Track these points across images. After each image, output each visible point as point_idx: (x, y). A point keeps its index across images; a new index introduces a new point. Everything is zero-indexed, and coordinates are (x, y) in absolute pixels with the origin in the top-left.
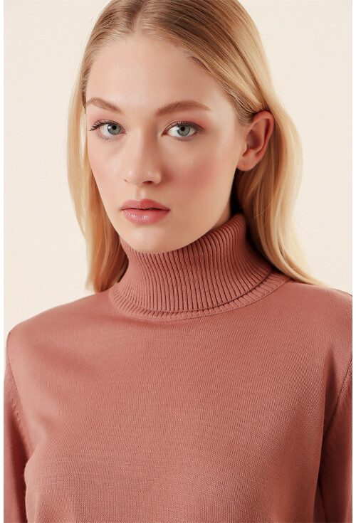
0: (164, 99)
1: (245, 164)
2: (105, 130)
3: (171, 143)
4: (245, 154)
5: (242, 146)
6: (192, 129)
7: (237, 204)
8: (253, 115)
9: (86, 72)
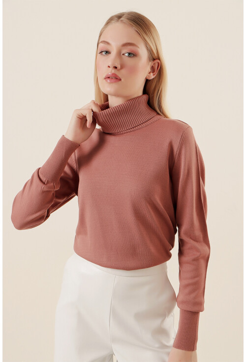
0: (125, 41)
1: (149, 76)
2: (104, 53)
3: (125, 57)
4: (149, 73)
5: (149, 69)
6: (132, 55)
7: (145, 91)
8: (154, 60)
9: (100, 36)
